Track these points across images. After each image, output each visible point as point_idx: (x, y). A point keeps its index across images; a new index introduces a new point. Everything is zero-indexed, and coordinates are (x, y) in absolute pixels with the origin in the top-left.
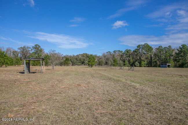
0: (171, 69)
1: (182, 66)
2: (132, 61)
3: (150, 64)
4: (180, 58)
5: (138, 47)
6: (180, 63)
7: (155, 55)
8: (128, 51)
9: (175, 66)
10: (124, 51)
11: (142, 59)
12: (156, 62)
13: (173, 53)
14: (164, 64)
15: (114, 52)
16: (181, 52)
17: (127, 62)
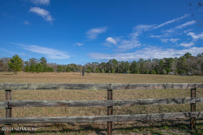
0: (129, 74)
1: (133, 73)
2: (106, 69)
3: (117, 71)
4: (133, 68)
5: (109, 61)
6: (132, 71)
7: (120, 66)
8: (103, 63)
9: (130, 73)
10: (100, 63)
11: (113, 68)
12: (120, 70)
13: (129, 65)
14: (124, 71)
15: (93, 63)
16: (133, 65)
17: (103, 70)
